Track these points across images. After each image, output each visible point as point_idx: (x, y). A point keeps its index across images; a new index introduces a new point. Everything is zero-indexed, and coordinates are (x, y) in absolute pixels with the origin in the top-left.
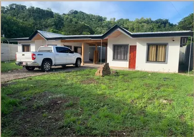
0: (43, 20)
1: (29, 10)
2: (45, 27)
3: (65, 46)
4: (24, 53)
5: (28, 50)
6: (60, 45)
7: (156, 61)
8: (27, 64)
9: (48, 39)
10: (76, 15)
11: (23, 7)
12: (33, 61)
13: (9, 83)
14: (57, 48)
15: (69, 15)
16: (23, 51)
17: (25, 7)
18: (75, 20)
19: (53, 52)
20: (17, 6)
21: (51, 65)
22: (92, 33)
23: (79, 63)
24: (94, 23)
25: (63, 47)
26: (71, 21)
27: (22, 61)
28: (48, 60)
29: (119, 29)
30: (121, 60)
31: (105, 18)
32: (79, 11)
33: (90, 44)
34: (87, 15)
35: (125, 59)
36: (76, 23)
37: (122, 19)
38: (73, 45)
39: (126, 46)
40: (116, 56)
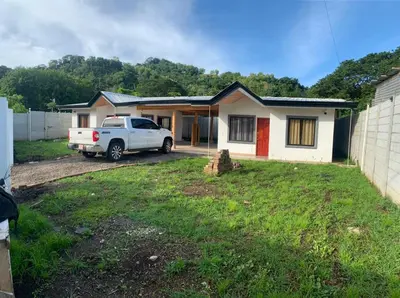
0: (106, 75)
1: (88, 62)
2: (110, 86)
3: (143, 116)
4: (81, 129)
5: (86, 125)
6: (136, 114)
7: (301, 145)
8: (84, 148)
9: (117, 105)
10: (157, 65)
11: (80, 59)
12: (94, 143)
13: (55, 183)
14: (133, 120)
15: (145, 65)
16: (80, 126)
17: (82, 58)
18: (154, 73)
19: (126, 126)
20: (72, 57)
21: (123, 149)
22: (184, 93)
23: (168, 146)
24: (186, 78)
25: (140, 118)
26: (149, 74)
27: (78, 142)
28: (117, 142)
29: (240, 89)
30: (242, 141)
31: (203, 70)
32: (161, 59)
33: (184, 113)
34: (174, 65)
35: (249, 141)
36: (156, 77)
37: (229, 73)
38: (156, 113)
39: (251, 119)
40: (233, 135)
